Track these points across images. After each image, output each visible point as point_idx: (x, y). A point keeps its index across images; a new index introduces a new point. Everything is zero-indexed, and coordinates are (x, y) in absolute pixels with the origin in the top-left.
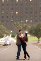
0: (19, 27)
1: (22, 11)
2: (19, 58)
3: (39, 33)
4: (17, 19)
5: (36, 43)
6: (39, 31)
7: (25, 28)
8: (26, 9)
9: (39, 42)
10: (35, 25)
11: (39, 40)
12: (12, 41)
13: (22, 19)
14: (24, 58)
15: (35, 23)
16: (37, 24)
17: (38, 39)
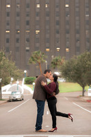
0: (42, 62)
1: (47, 27)
2: (41, 128)
3: (84, 75)
4: (38, 45)
5: (78, 97)
6: (84, 71)
7: (55, 64)
8: (58, 23)
9: (83, 96)
10: (76, 58)
11: (84, 91)
12: (26, 91)
13: (47, 45)
14: (51, 129)
15: (76, 54)
16: (80, 56)
17: (81, 88)
